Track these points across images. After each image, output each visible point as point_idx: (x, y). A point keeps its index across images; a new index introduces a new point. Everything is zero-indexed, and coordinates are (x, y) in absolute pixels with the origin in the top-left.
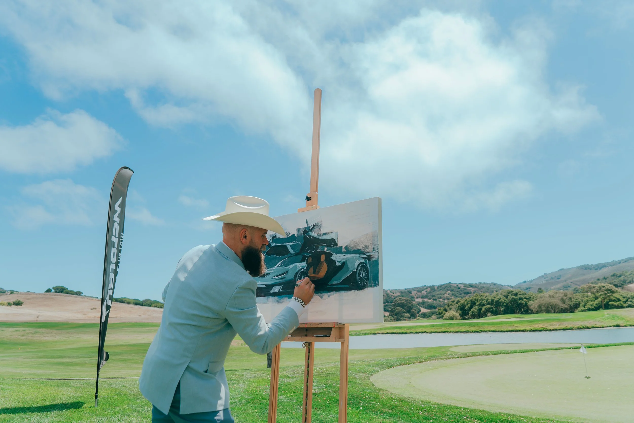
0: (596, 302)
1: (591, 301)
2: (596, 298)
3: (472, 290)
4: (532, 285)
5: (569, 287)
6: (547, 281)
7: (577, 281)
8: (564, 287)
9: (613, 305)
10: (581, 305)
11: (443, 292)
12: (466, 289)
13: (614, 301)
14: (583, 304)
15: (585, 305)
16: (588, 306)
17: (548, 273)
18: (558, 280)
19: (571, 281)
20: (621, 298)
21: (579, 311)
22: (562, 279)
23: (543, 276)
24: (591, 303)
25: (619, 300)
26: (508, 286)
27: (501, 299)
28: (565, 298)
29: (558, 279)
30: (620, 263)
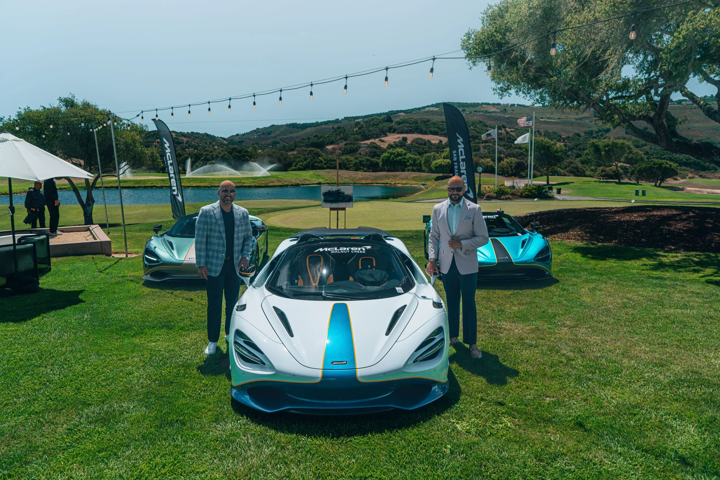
0: (305, 163)
1: (302, 162)
2: (306, 160)
3: (185, 140)
4: (245, 139)
5: (278, 143)
6: (259, 135)
7: (284, 138)
8: (273, 142)
9: (317, 166)
10: (293, 164)
11: (152, 140)
12: (178, 138)
13: (318, 162)
14: (295, 163)
15: (297, 164)
16: (298, 166)
17: (260, 128)
18: (269, 136)
19: (281, 137)
20: (323, 161)
21: (292, 170)
22: (273, 135)
23: (255, 131)
24: (301, 163)
25: (322, 162)
26: (221, 138)
27: (225, 155)
28: (281, 157)
29: (269, 134)
30: (321, 125)
